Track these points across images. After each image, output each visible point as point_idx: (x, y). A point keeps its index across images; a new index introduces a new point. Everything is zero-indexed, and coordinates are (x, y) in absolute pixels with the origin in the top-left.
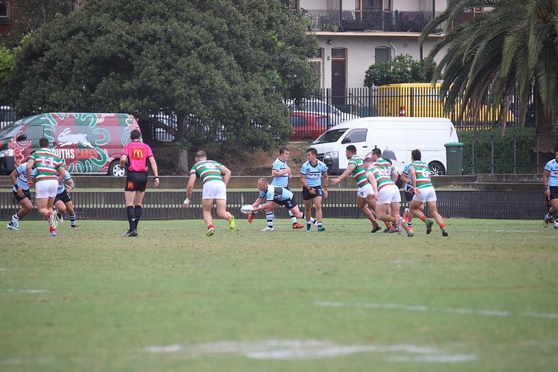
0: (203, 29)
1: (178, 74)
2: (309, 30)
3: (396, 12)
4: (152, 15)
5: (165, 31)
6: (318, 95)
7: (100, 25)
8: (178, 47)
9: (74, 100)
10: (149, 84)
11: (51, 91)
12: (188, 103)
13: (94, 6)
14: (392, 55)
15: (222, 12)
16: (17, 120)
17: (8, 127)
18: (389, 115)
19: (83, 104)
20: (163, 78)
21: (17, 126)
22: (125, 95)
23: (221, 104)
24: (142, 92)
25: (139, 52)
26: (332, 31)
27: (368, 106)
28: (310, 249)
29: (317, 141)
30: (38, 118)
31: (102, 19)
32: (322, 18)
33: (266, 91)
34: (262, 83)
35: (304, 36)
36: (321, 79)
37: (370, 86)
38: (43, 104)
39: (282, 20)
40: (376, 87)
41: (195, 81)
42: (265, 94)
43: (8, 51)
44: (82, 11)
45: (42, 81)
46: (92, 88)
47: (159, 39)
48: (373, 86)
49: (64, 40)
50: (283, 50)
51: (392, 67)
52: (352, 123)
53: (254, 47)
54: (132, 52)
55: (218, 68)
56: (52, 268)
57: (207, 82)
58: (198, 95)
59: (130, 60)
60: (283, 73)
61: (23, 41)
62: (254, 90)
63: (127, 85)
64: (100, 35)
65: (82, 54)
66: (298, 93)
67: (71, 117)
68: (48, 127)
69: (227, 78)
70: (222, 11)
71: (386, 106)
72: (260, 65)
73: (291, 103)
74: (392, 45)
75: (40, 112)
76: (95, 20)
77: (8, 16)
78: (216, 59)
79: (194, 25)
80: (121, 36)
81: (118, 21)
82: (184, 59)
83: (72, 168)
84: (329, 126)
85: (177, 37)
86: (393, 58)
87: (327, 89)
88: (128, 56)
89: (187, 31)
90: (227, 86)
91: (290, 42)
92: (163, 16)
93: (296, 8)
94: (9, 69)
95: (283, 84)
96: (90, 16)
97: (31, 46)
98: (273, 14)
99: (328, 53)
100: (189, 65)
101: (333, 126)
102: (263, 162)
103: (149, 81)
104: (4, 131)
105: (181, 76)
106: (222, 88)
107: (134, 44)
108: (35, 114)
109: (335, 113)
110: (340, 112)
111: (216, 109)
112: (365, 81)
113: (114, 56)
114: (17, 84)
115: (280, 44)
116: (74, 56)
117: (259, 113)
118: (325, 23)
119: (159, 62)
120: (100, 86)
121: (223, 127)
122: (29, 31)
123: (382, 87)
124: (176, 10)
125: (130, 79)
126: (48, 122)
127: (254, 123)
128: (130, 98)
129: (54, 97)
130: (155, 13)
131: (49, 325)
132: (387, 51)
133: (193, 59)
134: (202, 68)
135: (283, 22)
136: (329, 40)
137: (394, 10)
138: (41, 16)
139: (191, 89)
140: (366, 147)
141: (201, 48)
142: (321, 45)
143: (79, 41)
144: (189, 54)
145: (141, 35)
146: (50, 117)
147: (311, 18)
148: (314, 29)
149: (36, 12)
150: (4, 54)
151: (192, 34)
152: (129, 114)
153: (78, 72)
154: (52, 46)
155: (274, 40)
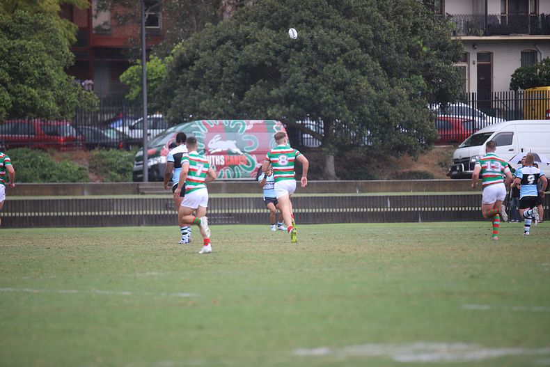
0: (349, 36)
1: (324, 81)
2: (455, 34)
3: (543, 15)
4: (299, 23)
5: (312, 38)
6: (464, 99)
7: (247, 34)
8: (324, 54)
9: (222, 107)
10: (296, 91)
11: (201, 99)
12: (334, 109)
13: (243, 16)
14: (539, 58)
15: (367, 19)
16: (169, 127)
17: (160, 134)
18: (536, 118)
19: (232, 111)
20: (309, 84)
21: (169, 133)
22: (273, 102)
23: (366, 109)
24: (288, 99)
25: (286, 59)
26: (477, 35)
27: (514, 109)
28: (457, 252)
29: (462, 145)
30: (189, 125)
31: (250, 28)
32: (468, 22)
33: (412, 97)
34: (407, 89)
35: (449, 41)
36: (467, 83)
37: (516, 90)
38: (194, 112)
39: (427, 26)
40: (522, 91)
41: (340, 87)
42: (410, 99)
43: (160, 61)
44: (231, 20)
45: (192, 89)
46: (240, 95)
47: (306, 46)
48: (519, 90)
49: (213, 49)
50: (428, 55)
51: (538, 70)
52: (498, 127)
53: (399, 52)
54: (279, 59)
55: (363, 74)
56: (203, 272)
57: (353, 88)
58: (344, 102)
59: (277, 67)
60: (428, 78)
61: (174, 51)
62: (399, 96)
63: (274, 92)
64: (248, 43)
65: (230, 62)
66: (443, 97)
67: (221, 124)
68: (199, 134)
69: (373, 84)
70: (368, 17)
71: (532, 109)
72: (406, 71)
73: (436, 107)
74: (539, 48)
75: (191, 120)
76: (243, 29)
77: (160, 26)
78: (361, 66)
79: (340, 32)
80: (268, 44)
81: (266, 30)
82: (329, 66)
83: (222, 174)
84: (474, 130)
85: (324, 44)
86: (539, 61)
87: (473, 94)
88: (275, 63)
89: (333, 39)
90: (373, 92)
91: (435, 47)
92: (309, 23)
93: (441, 13)
94: (161, 78)
95: (428, 89)
96: (238, 25)
97: (182, 55)
98: (418, 20)
99: (473, 57)
100: (335, 72)
101: (478, 129)
102: (408, 166)
103: (296, 87)
104: (157, 139)
105: (327, 82)
106: (368, 94)
107: (281, 51)
108: (186, 122)
109: (481, 117)
110: (485, 115)
111: (361, 114)
112: (511, 85)
113: (262, 64)
114: (169, 93)
115: (425, 49)
116: (223, 64)
117: (404, 119)
118: (470, 28)
119: (305, 69)
120: (248, 93)
121: (369, 132)
122: (181, 41)
123: (528, 90)
124: (322, 17)
125: (278, 87)
126: (198, 129)
127: (399, 128)
128: (277, 105)
129: (204, 105)
130: (301, 21)
131: (200, 327)
132: (533, 55)
133: (339, 66)
134: (348, 74)
135: (428, 28)
136: (474, 44)
137: (540, 13)
138: (192, 26)
139: (337, 95)
140: (512, 150)
141: (347, 54)
142: (466, 49)
143: (228, 49)
144: (335, 61)
145: (287, 43)
146: (200, 124)
147: (457, 23)
148: (459, 34)
149: (186, 23)
150: (156, 64)
151: (338, 40)
152: (277, 120)
153: (227, 79)
154: (201, 55)
155: (419, 45)
